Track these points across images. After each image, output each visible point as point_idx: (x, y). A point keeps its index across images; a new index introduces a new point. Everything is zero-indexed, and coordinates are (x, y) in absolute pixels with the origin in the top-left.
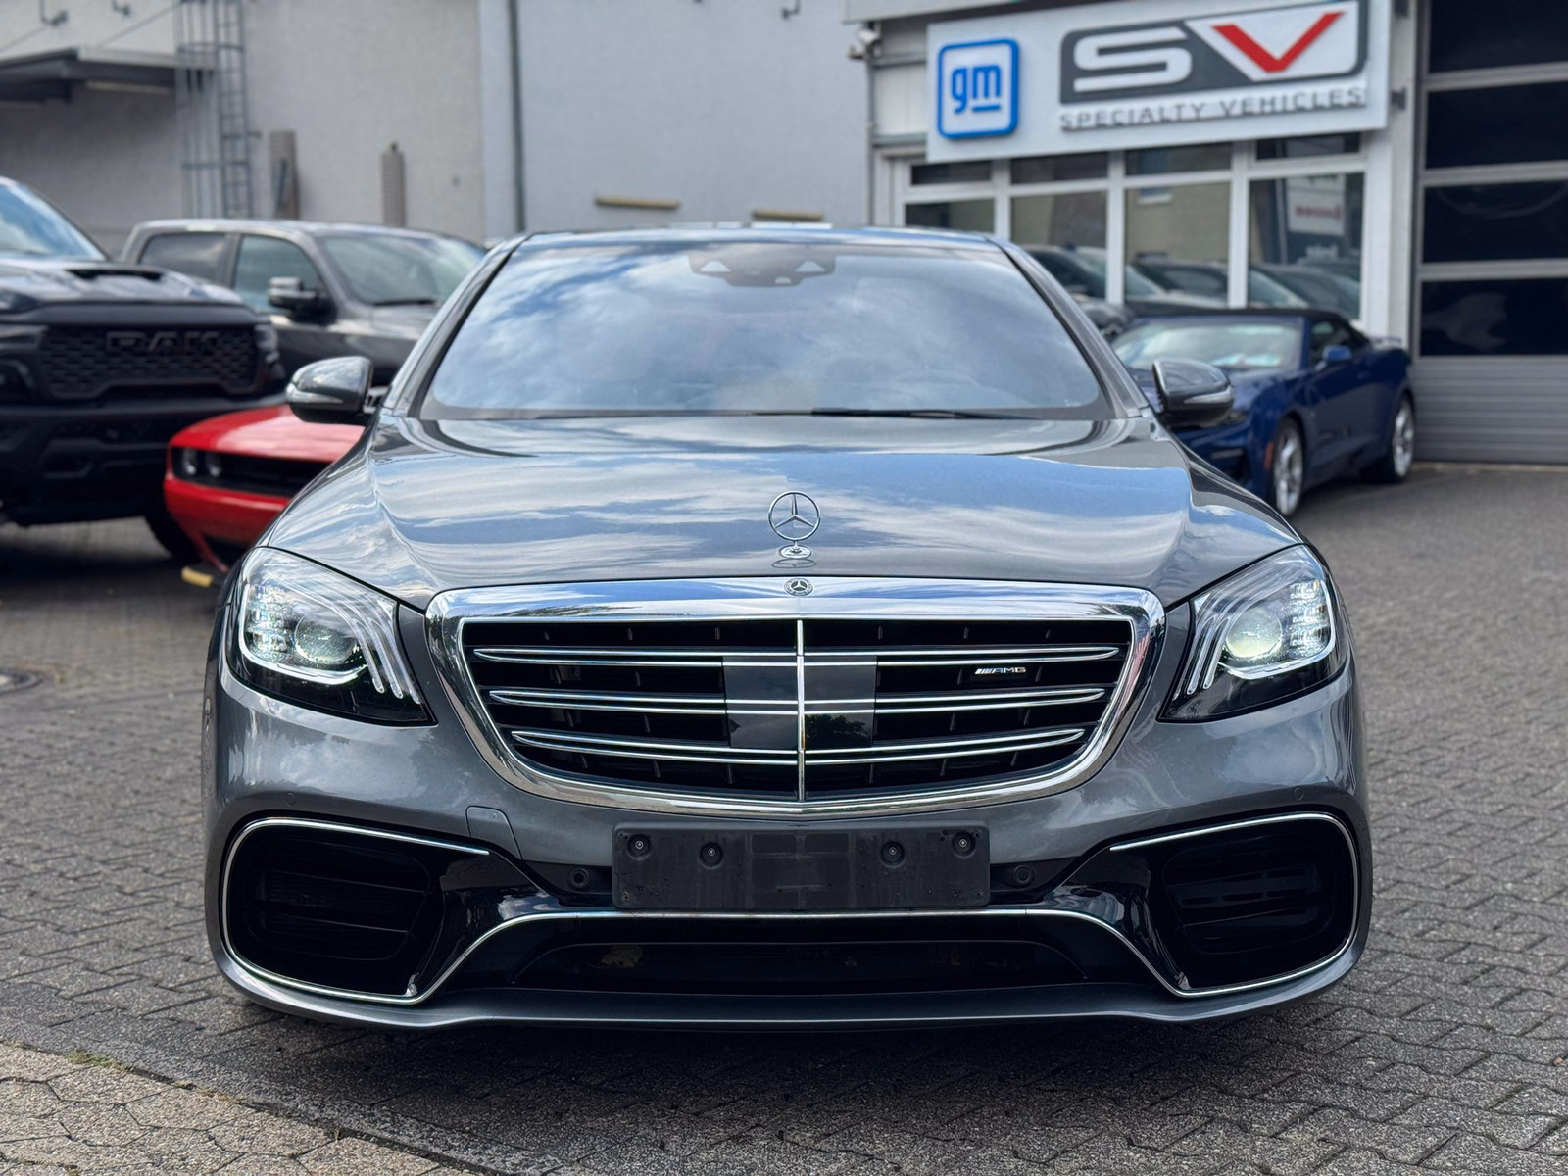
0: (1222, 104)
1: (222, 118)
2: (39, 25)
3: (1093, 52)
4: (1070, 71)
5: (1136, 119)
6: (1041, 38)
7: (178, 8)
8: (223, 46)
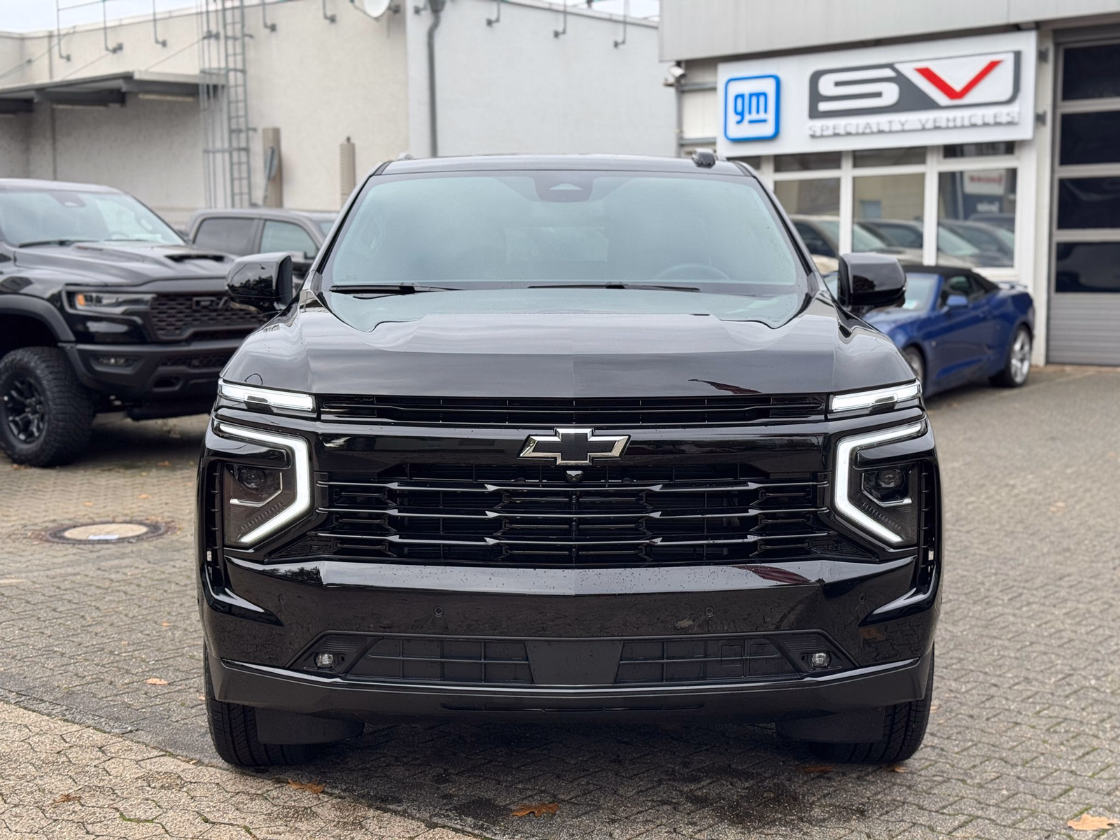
0: (920, 121)
1: (230, 118)
2: (107, 53)
3: (832, 84)
4: (815, 97)
5: (861, 130)
6: (795, 74)
7: (201, 43)
8: (231, 70)
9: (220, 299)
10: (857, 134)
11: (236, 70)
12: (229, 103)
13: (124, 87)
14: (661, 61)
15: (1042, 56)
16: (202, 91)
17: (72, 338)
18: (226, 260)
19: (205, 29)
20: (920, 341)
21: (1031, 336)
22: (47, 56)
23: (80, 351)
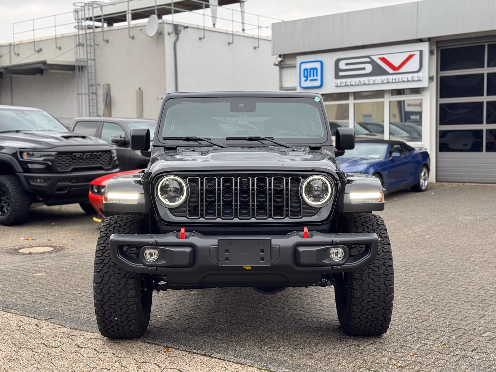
0: (381, 79)
1: (88, 80)
2: (34, 52)
3: (344, 65)
4: (337, 70)
5: (357, 84)
6: (329, 60)
7: (76, 48)
8: (89, 59)
9: (84, 154)
10: (355, 85)
11: (91, 59)
12: (88, 73)
13: (43, 67)
14: (273, 55)
15: (431, 53)
16: (77, 69)
18: (87, 138)
19: (78, 42)
20: (381, 172)
21: (428, 170)
22: (9, 54)
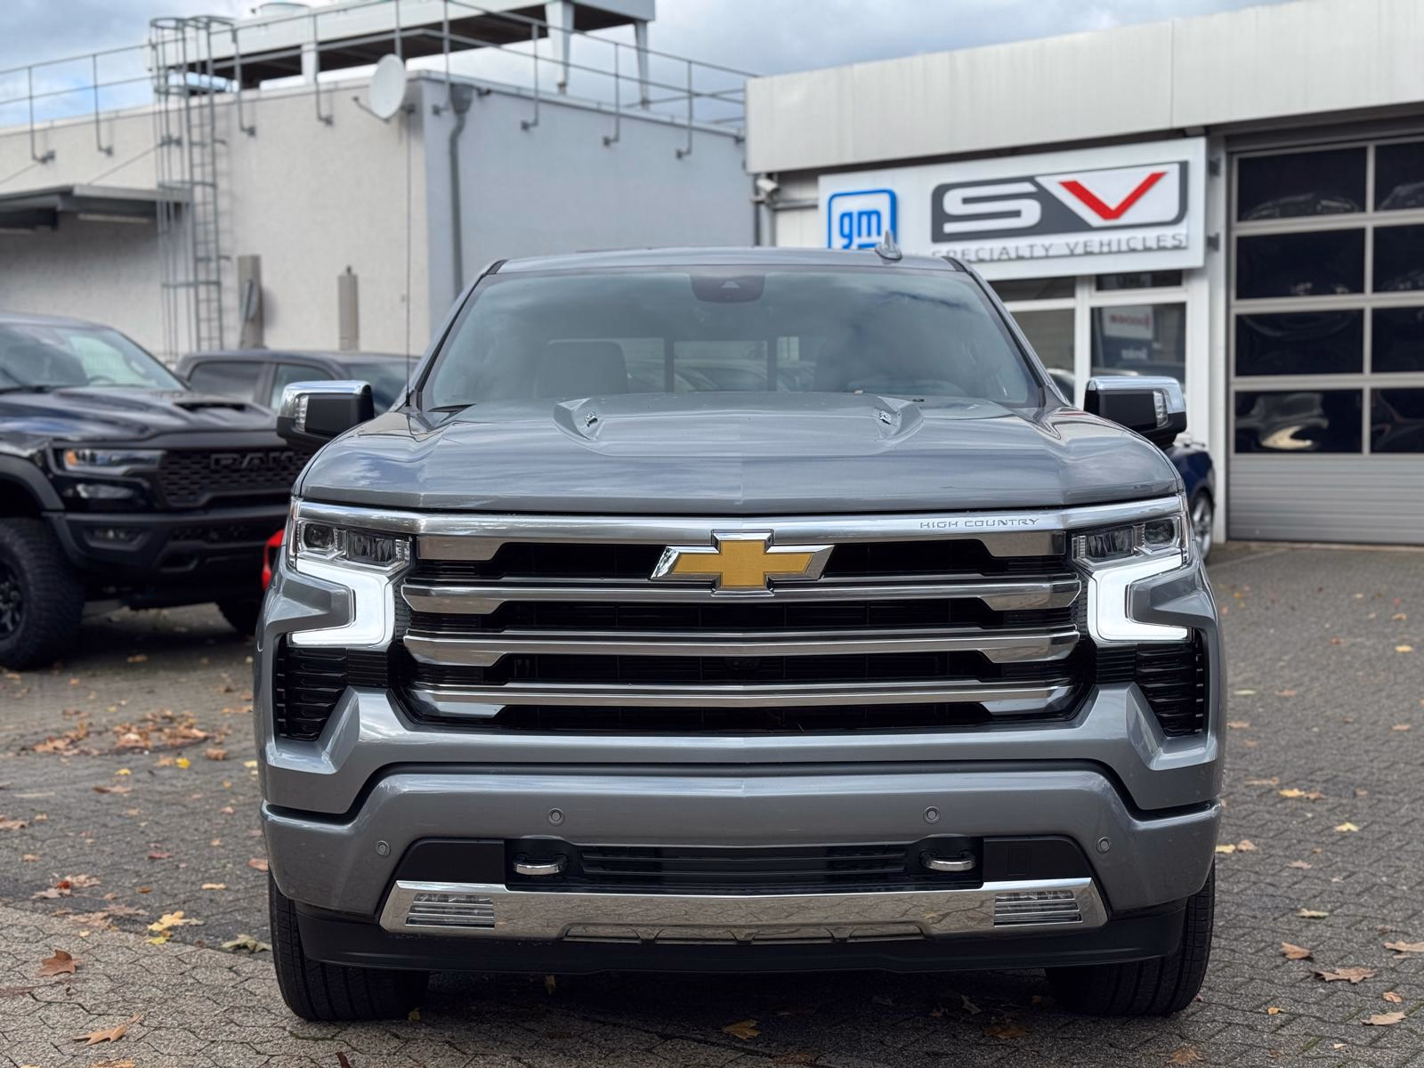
0: (1068, 245)
1: (195, 244)
2: (31, 162)
3: (959, 202)
4: (939, 216)
5: (996, 256)
6: (914, 187)
7: (158, 150)
8: (198, 183)
9: (244, 457)
10: (992, 261)
11: (204, 184)
13: (60, 206)
15: (1212, 169)
16: (161, 210)
17: (60, 505)
18: (247, 409)
19: (164, 132)
21: (1210, 504)
23: (71, 523)
